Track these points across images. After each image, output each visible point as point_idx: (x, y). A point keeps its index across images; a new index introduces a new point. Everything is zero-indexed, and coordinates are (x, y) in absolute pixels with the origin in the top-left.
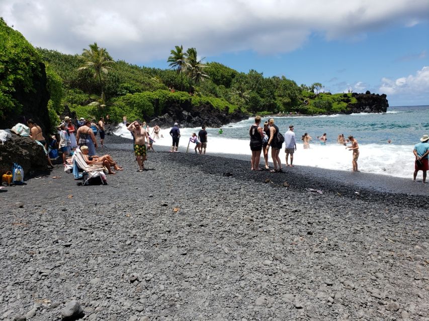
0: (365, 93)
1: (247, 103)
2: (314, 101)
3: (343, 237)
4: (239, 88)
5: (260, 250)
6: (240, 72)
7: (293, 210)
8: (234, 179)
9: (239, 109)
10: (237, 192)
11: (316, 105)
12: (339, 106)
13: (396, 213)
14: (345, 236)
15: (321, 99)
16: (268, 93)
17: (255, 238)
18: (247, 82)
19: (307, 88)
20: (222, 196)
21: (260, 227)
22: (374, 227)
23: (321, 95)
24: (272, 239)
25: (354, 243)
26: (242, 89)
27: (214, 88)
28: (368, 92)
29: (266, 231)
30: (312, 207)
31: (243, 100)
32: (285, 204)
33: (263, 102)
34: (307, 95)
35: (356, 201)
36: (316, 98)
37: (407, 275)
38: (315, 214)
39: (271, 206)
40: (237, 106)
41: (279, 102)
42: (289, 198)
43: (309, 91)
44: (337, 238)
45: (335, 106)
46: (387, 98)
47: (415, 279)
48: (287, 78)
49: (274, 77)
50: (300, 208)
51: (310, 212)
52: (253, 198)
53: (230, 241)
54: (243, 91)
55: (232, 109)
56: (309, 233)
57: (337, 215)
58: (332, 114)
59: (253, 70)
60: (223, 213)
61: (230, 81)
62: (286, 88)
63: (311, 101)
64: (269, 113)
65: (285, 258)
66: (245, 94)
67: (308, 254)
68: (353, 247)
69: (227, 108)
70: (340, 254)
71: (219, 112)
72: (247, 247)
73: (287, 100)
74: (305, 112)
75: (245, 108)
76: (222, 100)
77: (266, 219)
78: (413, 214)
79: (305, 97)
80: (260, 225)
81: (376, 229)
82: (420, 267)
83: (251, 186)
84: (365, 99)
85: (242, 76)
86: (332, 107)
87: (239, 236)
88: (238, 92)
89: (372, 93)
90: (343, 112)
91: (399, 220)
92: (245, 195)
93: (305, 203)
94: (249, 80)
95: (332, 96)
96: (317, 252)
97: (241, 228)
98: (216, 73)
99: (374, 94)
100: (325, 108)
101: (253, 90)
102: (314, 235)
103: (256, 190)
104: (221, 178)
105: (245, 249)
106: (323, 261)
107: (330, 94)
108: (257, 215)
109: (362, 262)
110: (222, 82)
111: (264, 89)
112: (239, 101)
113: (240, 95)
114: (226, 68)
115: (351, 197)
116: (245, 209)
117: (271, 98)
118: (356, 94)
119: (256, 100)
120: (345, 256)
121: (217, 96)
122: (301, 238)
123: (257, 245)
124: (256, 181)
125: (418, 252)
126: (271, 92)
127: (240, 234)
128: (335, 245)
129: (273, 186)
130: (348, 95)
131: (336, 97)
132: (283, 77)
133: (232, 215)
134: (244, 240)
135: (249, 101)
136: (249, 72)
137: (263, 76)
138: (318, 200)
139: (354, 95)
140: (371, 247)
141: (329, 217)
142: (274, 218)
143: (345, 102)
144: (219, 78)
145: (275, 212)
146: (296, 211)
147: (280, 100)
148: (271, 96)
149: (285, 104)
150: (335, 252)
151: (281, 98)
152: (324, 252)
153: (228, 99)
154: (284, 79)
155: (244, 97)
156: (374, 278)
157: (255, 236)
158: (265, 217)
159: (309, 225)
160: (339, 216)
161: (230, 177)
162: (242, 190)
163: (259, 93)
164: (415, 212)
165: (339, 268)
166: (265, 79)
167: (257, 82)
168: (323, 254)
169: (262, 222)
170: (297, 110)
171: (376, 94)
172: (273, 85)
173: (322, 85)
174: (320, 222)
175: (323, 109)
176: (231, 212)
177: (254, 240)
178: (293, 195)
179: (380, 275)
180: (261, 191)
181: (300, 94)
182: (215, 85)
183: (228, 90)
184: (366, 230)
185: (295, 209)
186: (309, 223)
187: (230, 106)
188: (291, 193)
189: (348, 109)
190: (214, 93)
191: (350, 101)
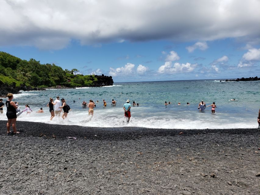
0: (101, 75)
1: (29, 80)
2: (74, 79)
3: (85, 167)
4: (23, 70)
5: (29, 190)
6: (23, 60)
7: (57, 154)
8: (17, 137)
9: (24, 84)
10: (18, 147)
11: (75, 82)
12: (88, 82)
13: (114, 145)
14: (86, 165)
15: (78, 78)
16: (44, 74)
17: (28, 180)
18: (29, 67)
19: (69, 71)
20: (5, 152)
21: (32, 171)
22: (103, 156)
23: (78, 76)
24: (40, 179)
25: (91, 170)
26: (25, 71)
27: (3, 69)
28: (103, 75)
29: (36, 174)
30: (69, 149)
31: (26, 78)
32: (52, 150)
33: (41, 80)
34: (69, 76)
35: (95, 141)
36: (75, 78)
37: (115, 183)
38: (70, 154)
39: (42, 153)
40: (22, 82)
41: (52, 80)
42: (56, 145)
43: (70, 73)
44: (82, 168)
45: (86, 82)
46: (112, 78)
47: (119, 185)
48: (56, 65)
49: (47, 64)
50: (62, 151)
51: (68, 153)
52: (30, 150)
53: (8, 188)
54: (26, 72)
55: (18, 84)
56: (65, 169)
57: (84, 152)
58: (85, 87)
59: (32, 59)
60: (4, 166)
61: (16, 65)
62: (55, 71)
63: (72, 80)
64: (45, 86)
65: (47, 191)
66: (28, 74)
67: (63, 184)
68: (91, 172)
69: (14, 84)
70: (82, 179)
71: (8, 86)
72: (20, 189)
73: (57, 79)
74: (69, 86)
75: (28, 83)
76: (10, 78)
77: (38, 164)
78: (122, 144)
79: (68, 77)
80: (32, 170)
81: (104, 157)
82: (122, 176)
83: (29, 140)
84: (102, 78)
85: (25, 62)
86: (84, 83)
87: (16, 182)
88: (22, 73)
89: (105, 75)
90: (91, 86)
91: (115, 149)
92: (24, 148)
93: (65, 147)
94: (30, 65)
95: (84, 77)
96: (68, 181)
97: (18, 175)
98: (4, 59)
99: (106, 76)
100: (81, 83)
101: (33, 71)
102: (68, 169)
103: (33, 143)
104: (6, 137)
105: (19, 191)
106: (72, 187)
107: (83, 75)
108: (32, 162)
109: (94, 181)
110: (9, 66)
111: (41, 72)
112: (23, 79)
113: (24, 75)
114: (12, 56)
115: (93, 139)
116: (23, 159)
117: (46, 77)
118: (97, 76)
119: (36, 78)
120: (85, 180)
121: (5, 75)
122: (60, 173)
123: (28, 186)
124: (34, 136)
125: (123, 167)
126: (46, 73)
127: (16, 180)
128: (80, 174)
129: (45, 138)
130: (93, 76)
131: (86, 77)
132: (53, 64)
133: (12, 166)
134: (18, 185)
135: (31, 78)
136: (30, 60)
137: (40, 63)
138: (73, 144)
139: (96, 76)
140: (100, 170)
141: (78, 154)
142: (43, 162)
143: (91, 80)
144: (7, 63)
145: (45, 157)
146: (59, 154)
147: (53, 79)
148: (47, 76)
149: (56, 81)
150: (79, 179)
151: (53, 77)
152: (73, 180)
153: (15, 77)
154: (54, 66)
155: (27, 76)
156: (99, 190)
157: (27, 180)
158: (37, 163)
159: (66, 163)
160: (85, 153)
161: (14, 135)
162: (22, 145)
163: (37, 74)
164: (123, 143)
165: (80, 189)
166: (42, 65)
167: (36, 67)
168: (72, 181)
169: (35, 167)
170: (64, 85)
171: (107, 76)
172: (47, 69)
173: (78, 70)
174: (73, 159)
175: (79, 84)
176: (11, 164)
177: (27, 183)
178: (58, 142)
179: (102, 187)
180: (37, 143)
181: (65, 75)
182: (4, 68)
183: (14, 71)
184: (99, 159)
185: (58, 153)
186: (66, 161)
187: (17, 82)
188: (57, 142)
189: (93, 84)
190: (2, 73)
191: (93, 79)
